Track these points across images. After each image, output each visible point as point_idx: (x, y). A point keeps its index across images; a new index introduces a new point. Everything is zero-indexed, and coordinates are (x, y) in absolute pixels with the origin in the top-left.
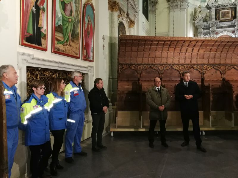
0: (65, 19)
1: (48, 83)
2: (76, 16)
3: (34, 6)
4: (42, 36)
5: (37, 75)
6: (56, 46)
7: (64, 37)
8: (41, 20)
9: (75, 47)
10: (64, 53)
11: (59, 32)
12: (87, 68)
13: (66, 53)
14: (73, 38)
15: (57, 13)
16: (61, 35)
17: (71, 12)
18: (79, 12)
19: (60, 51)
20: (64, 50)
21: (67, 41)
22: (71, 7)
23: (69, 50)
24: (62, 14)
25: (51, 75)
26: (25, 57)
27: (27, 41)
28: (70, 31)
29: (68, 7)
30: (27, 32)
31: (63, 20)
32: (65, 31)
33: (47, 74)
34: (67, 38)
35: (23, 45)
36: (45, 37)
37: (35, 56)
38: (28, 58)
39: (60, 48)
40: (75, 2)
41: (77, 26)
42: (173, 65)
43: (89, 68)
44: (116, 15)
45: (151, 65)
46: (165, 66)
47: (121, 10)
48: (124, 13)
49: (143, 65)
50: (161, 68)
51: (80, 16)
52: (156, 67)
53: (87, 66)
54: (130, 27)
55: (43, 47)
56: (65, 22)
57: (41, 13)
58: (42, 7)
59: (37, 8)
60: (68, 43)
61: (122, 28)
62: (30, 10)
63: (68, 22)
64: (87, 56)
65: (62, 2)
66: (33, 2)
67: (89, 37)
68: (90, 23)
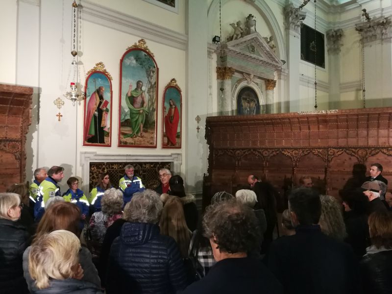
0: (134, 112)
1: (117, 176)
2: (150, 104)
3: (96, 111)
4: (105, 134)
5: (104, 169)
6: (122, 140)
7: (133, 130)
8: (105, 120)
9: (149, 137)
10: (134, 145)
11: (127, 126)
12: (171, 156)
13: (136, 145)
14: (147, 128)
15: (124, 109)
16: (129, 129)
17: (143, 103)
18: (154, 100)
19: (128, 145)
20: (133, 142)
21: (137, 133)
22: (143, 98)
23: (141, 141)
24: (129, 108)
25: (120, 168)
26: (87, 155)
27: (88, 142)
28: (142, 122)
29: (139, 100)
30: (89, 134)
31: (132, 113)
32: (134, 124)
33: (115, 167)
34: (137, 130)
35: (84, 145)
36: (109, 134)
37: (98, 153)
38: (92, 156)
39: (127, 141)
40: (149, 92)
41: (152, 115)
42: (283, 149)
43: (173, 156)
44: (228, 83)
45: (252, 150)
46: (271, 151)
47: (242, 73)
48: (249, 75)
49: (243, 149)
50: (266, 153)
51: (155, 105)
52: (259, 152)
53: (170, 154)
54: (267, 89)
55: (106, 144)
56: (134, 115)
57: (103, 115)
58: (105, 109)
59: (100, 111)
60: (139, 134)
61: (247, 94)
62: (92, 115)
63: (139, 113)
64: (170, 143)
65: (129, 97)
66: (96, 107)
67: (172, 122)
68: (174, 107)
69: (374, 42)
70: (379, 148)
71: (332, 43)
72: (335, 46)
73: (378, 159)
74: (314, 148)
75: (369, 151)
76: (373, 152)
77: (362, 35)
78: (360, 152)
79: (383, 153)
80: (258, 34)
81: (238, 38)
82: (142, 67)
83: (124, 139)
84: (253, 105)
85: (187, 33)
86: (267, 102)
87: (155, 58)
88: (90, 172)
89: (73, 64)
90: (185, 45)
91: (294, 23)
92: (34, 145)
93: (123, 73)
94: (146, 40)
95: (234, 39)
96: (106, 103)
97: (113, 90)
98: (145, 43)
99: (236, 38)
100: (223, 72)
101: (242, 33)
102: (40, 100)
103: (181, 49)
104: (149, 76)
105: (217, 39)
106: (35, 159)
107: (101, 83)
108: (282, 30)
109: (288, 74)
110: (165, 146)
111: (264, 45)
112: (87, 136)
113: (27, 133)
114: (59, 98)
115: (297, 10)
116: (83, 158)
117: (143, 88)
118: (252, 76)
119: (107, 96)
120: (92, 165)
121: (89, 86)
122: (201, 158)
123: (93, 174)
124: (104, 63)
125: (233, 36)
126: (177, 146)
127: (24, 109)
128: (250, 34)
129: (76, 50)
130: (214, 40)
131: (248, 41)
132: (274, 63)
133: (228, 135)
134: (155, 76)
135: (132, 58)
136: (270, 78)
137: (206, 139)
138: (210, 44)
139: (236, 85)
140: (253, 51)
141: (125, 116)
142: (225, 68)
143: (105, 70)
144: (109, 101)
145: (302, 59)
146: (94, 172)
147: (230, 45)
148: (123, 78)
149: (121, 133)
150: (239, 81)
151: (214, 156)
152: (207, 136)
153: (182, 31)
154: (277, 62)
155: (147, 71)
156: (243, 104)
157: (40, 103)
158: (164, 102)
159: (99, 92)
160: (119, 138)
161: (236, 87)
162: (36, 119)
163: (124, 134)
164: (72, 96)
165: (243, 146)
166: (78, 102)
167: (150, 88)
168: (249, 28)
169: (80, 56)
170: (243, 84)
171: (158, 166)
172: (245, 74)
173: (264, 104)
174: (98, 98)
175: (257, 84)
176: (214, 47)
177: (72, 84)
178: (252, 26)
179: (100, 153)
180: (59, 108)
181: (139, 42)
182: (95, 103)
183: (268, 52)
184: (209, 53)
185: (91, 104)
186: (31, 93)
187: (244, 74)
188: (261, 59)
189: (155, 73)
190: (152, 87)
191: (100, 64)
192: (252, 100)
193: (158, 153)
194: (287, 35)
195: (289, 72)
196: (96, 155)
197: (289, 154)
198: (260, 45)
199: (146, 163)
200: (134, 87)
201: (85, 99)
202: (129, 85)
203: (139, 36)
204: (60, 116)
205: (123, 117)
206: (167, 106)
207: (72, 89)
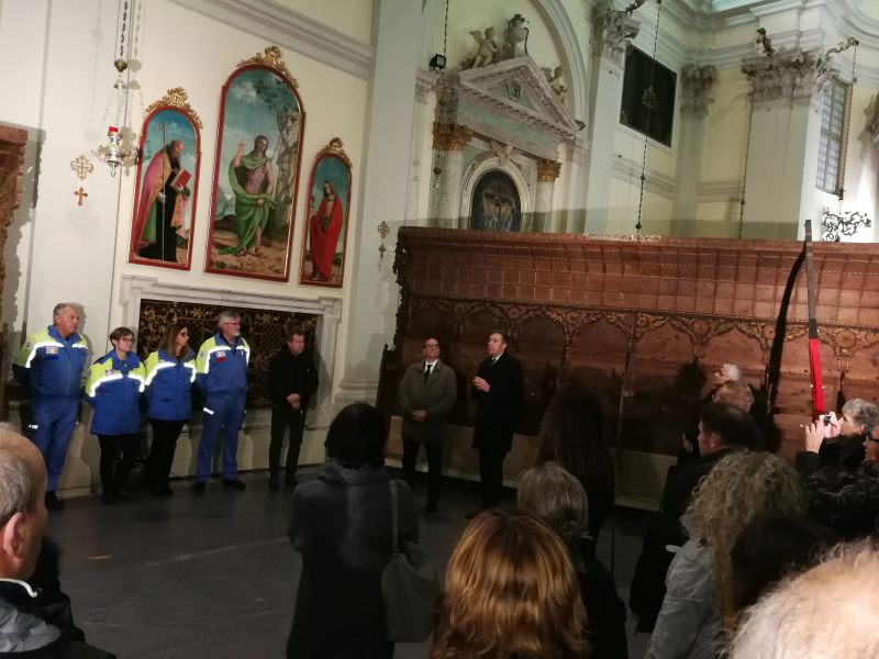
0: (246, 201)
1: (200, 333)
2: (281, 188)
3: (162, 191)
4: (179, 243)
5: (171, 316)
6: (214, 259)
7: (240, 239)
8: (179, 212)
9: (273, 257)
10: (239, 271)
11: (228, 230)
12: (318, 301)
13: (244, 272)
14: (269, 237)
15: (223, 193)
16: (230, 236)
17: (266, 183)
18: (290, 180)
19: (227, 269)
20: (238, 265)
21: (248, 246)
22: (266, 174)
23: (254, 265)
24: (235, 193)
25: (207, 316)
26: (136, 283)
27: (141, 255)
28: (260, 224)
29: (258, 177)
30: (143, 240)
31: (239, 203)
32: (243, 226)
33: (195, 313)
34: (249, 239)
35: (132, 261)
36: (187, 244)
37: (160, 281)
38: (146, 286)
39: (226, 262)
40: (280, 161)
41: (284, 210)
42: (549, 307)
43: (324, 303)
44: (456, 160)
45: (488, 304)
46: (524, 309)
47: (488, 140)
48: (503, 145)
49: (470, 301)
50: (514, 313)
51: (292, 189)
52: (500, 309)
53: (315, 297)
54: (540, 179)
55: (180, 263)
56: (245, 209)
57: (177, 200)
58: (182, 188)
59: (171, 192)
60: (253, 250)
61: (495, 187)
62: (152, 198)
63: (256, 206)
64: (318, 275)
65: (236, 170)
66: (161, 182)
67: (326, 231)
68: (332, 197)
69: (776, 101)
70: (732, 321)
71: (691, 93)
72: (696, 101)
73: (729, 342)
74: (609, 311)
75: (713, 326)
76: (722, 328)
77: (753, 85)
78: (696, 326)
79: (741, 330)
80: (530, 61)
81: (486, 62)
82: (270, 107)
83: (218, 257)
84: (506, 210)
85: (374, 42)
86: (536, 207)
87: (299, 90)
88: (141, 320)
89: (116, 86)
90: (367, 68)
91: (611, 43)
92: (22, 251)
93: (227, 114)
94: (282, 50)
95: (476, 65)
96: (186, 176)
97: (202, 150)
98: (279, 55)
99: (481, 65)
100: (447, 134)
101: (494, 55)
102: (42, 156)
103: (360, 77)
104: (282, 126)
105: (440, 61)
106: (22, 280)
107: (176, 132)
108: (586, 55)
109: (589, 151)
110: (306, 280)
111: (541, 85)
112: (140, 242)
113: (8, 224)
114: (82, 157)
115: (620, 14)
116: (127, 289)
117: (269, 153)
118: (509, 149)
119: (187, 163)
120: (145, 304)
121: (149, 137)
122: (384, 313)
123: (147, 323)
124: (187, 91)
125: (474, 59)
126: (334, 282)
127: (6, 173)
128: (512, 57)
129: (125, 58)
130: (434, 63)
131: (509, 71)
132: (559, 125)
133: (443, 269)
134: (296, 129)
135: (249, 85)
136: (550, 156)
137: (395, 272)
138: (424, 72)
139: (474, 165)
140: (517, 94)
141: (224, 209)
142: (452, 127)
143: (188, 106)
144: (192, 172)
145: (622, 121)
146: (150, 319)
147: (466, 77)
148: (225, 127)
149: (212, 244)
150: (481, 157)
151: (410, 309)
152: (399, 267)
153: (364, 37)
154: (567, 125)
155: (279, 117)
156: (485, 207)
157: (41, 165)
158: (311, 185)
159: (170, 151)
160: (209, 253)
161: (473, 169)
162: (30, 197)
163: (220, 247)
164: (110, 155)
165: (471, 295)
166: (124, 169)
167: (284, 154)
168: (513, 45)
169: (135, 71)
170: (490, 164)
171: (289, 319)
172: (495, 144)
173: (532, 211)
174: (168, 165)
175: (519, 166)
176: (433, 78)
177: (112, 129)
178: (520, 41)
179: (164, 281)
180: (82, 178)
181: (266, 52)
182: (160, 174)
183: (548, 99)
184: (420, 91)
185: (150, 177)
186: (23, 141)
187: (493, 143)
188: (532, 113)
189: (298, 122)
190: (288, 151)
191: (178, 90)
192: (506, 201)
193: (291, 294)
194: (595, 66)
195: (590, 147)
196: (155, 285)
197: (560, 319)
198: (534, 83)
199: (262, 312)
200: (250, 148)
201: (139, 163)
202: (239, 142)
203: (268, 40)
204: (82, 194)
205: (220, 209)
206: (318, 194)
207: (112, 140)
